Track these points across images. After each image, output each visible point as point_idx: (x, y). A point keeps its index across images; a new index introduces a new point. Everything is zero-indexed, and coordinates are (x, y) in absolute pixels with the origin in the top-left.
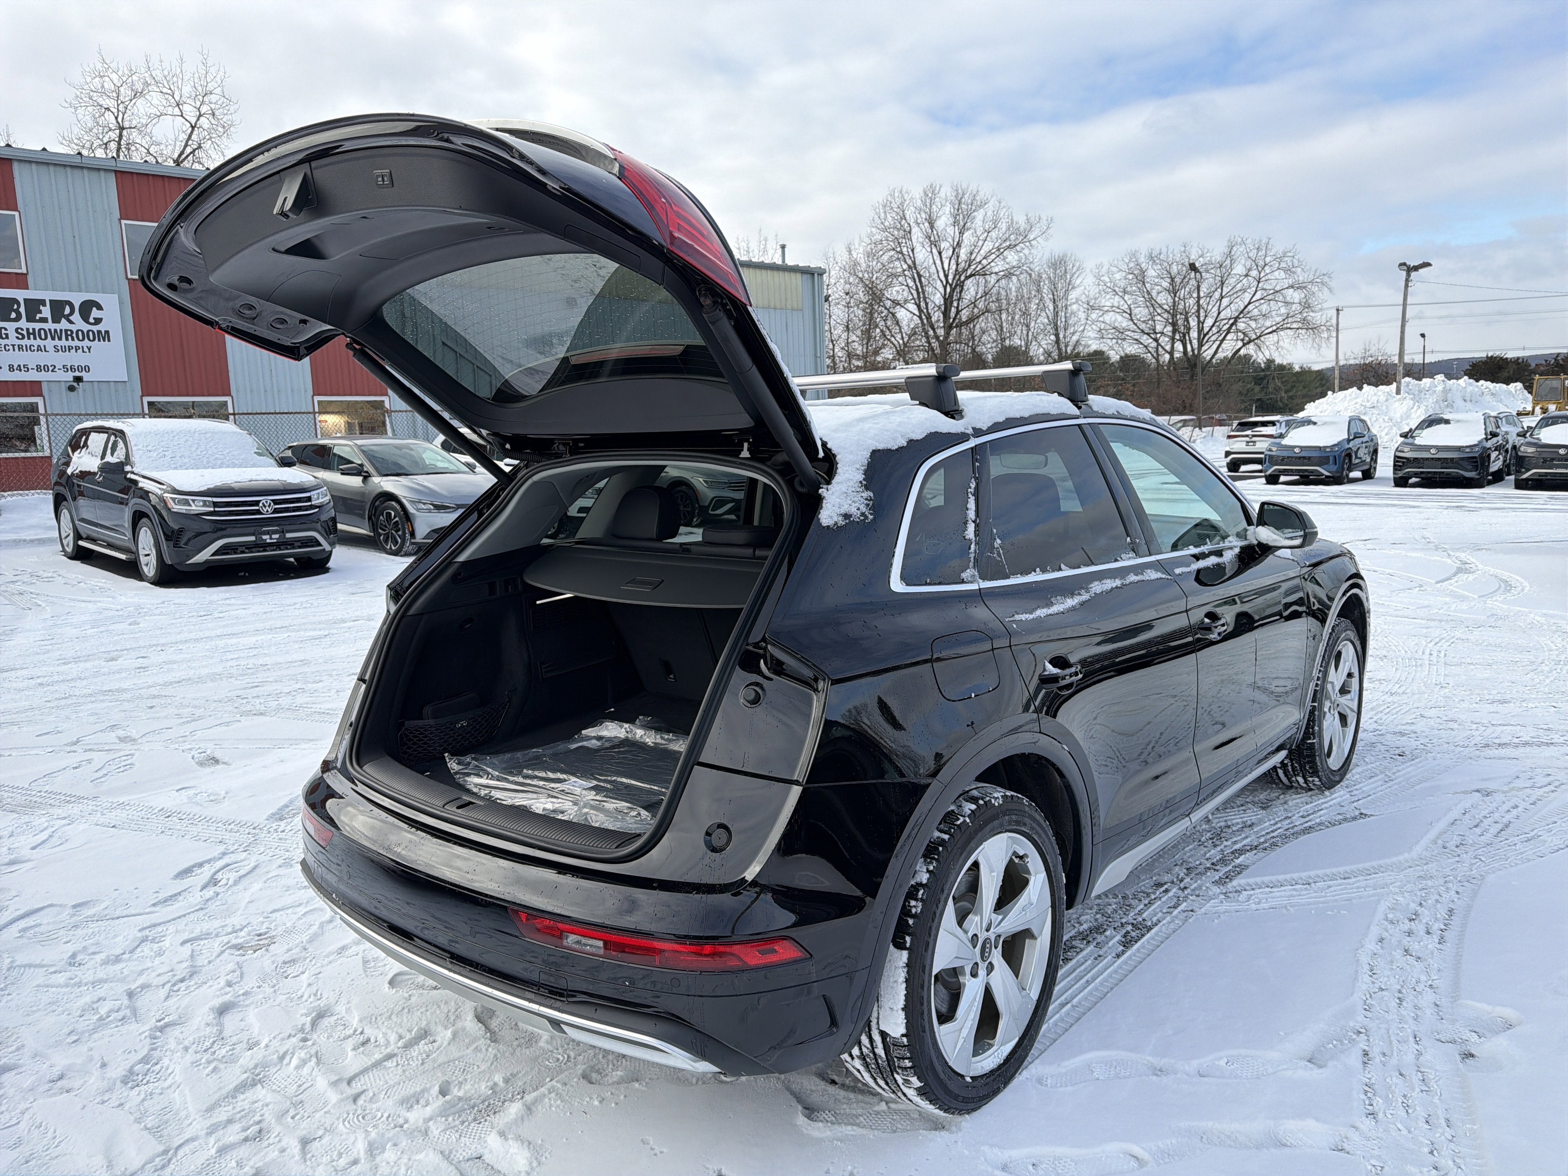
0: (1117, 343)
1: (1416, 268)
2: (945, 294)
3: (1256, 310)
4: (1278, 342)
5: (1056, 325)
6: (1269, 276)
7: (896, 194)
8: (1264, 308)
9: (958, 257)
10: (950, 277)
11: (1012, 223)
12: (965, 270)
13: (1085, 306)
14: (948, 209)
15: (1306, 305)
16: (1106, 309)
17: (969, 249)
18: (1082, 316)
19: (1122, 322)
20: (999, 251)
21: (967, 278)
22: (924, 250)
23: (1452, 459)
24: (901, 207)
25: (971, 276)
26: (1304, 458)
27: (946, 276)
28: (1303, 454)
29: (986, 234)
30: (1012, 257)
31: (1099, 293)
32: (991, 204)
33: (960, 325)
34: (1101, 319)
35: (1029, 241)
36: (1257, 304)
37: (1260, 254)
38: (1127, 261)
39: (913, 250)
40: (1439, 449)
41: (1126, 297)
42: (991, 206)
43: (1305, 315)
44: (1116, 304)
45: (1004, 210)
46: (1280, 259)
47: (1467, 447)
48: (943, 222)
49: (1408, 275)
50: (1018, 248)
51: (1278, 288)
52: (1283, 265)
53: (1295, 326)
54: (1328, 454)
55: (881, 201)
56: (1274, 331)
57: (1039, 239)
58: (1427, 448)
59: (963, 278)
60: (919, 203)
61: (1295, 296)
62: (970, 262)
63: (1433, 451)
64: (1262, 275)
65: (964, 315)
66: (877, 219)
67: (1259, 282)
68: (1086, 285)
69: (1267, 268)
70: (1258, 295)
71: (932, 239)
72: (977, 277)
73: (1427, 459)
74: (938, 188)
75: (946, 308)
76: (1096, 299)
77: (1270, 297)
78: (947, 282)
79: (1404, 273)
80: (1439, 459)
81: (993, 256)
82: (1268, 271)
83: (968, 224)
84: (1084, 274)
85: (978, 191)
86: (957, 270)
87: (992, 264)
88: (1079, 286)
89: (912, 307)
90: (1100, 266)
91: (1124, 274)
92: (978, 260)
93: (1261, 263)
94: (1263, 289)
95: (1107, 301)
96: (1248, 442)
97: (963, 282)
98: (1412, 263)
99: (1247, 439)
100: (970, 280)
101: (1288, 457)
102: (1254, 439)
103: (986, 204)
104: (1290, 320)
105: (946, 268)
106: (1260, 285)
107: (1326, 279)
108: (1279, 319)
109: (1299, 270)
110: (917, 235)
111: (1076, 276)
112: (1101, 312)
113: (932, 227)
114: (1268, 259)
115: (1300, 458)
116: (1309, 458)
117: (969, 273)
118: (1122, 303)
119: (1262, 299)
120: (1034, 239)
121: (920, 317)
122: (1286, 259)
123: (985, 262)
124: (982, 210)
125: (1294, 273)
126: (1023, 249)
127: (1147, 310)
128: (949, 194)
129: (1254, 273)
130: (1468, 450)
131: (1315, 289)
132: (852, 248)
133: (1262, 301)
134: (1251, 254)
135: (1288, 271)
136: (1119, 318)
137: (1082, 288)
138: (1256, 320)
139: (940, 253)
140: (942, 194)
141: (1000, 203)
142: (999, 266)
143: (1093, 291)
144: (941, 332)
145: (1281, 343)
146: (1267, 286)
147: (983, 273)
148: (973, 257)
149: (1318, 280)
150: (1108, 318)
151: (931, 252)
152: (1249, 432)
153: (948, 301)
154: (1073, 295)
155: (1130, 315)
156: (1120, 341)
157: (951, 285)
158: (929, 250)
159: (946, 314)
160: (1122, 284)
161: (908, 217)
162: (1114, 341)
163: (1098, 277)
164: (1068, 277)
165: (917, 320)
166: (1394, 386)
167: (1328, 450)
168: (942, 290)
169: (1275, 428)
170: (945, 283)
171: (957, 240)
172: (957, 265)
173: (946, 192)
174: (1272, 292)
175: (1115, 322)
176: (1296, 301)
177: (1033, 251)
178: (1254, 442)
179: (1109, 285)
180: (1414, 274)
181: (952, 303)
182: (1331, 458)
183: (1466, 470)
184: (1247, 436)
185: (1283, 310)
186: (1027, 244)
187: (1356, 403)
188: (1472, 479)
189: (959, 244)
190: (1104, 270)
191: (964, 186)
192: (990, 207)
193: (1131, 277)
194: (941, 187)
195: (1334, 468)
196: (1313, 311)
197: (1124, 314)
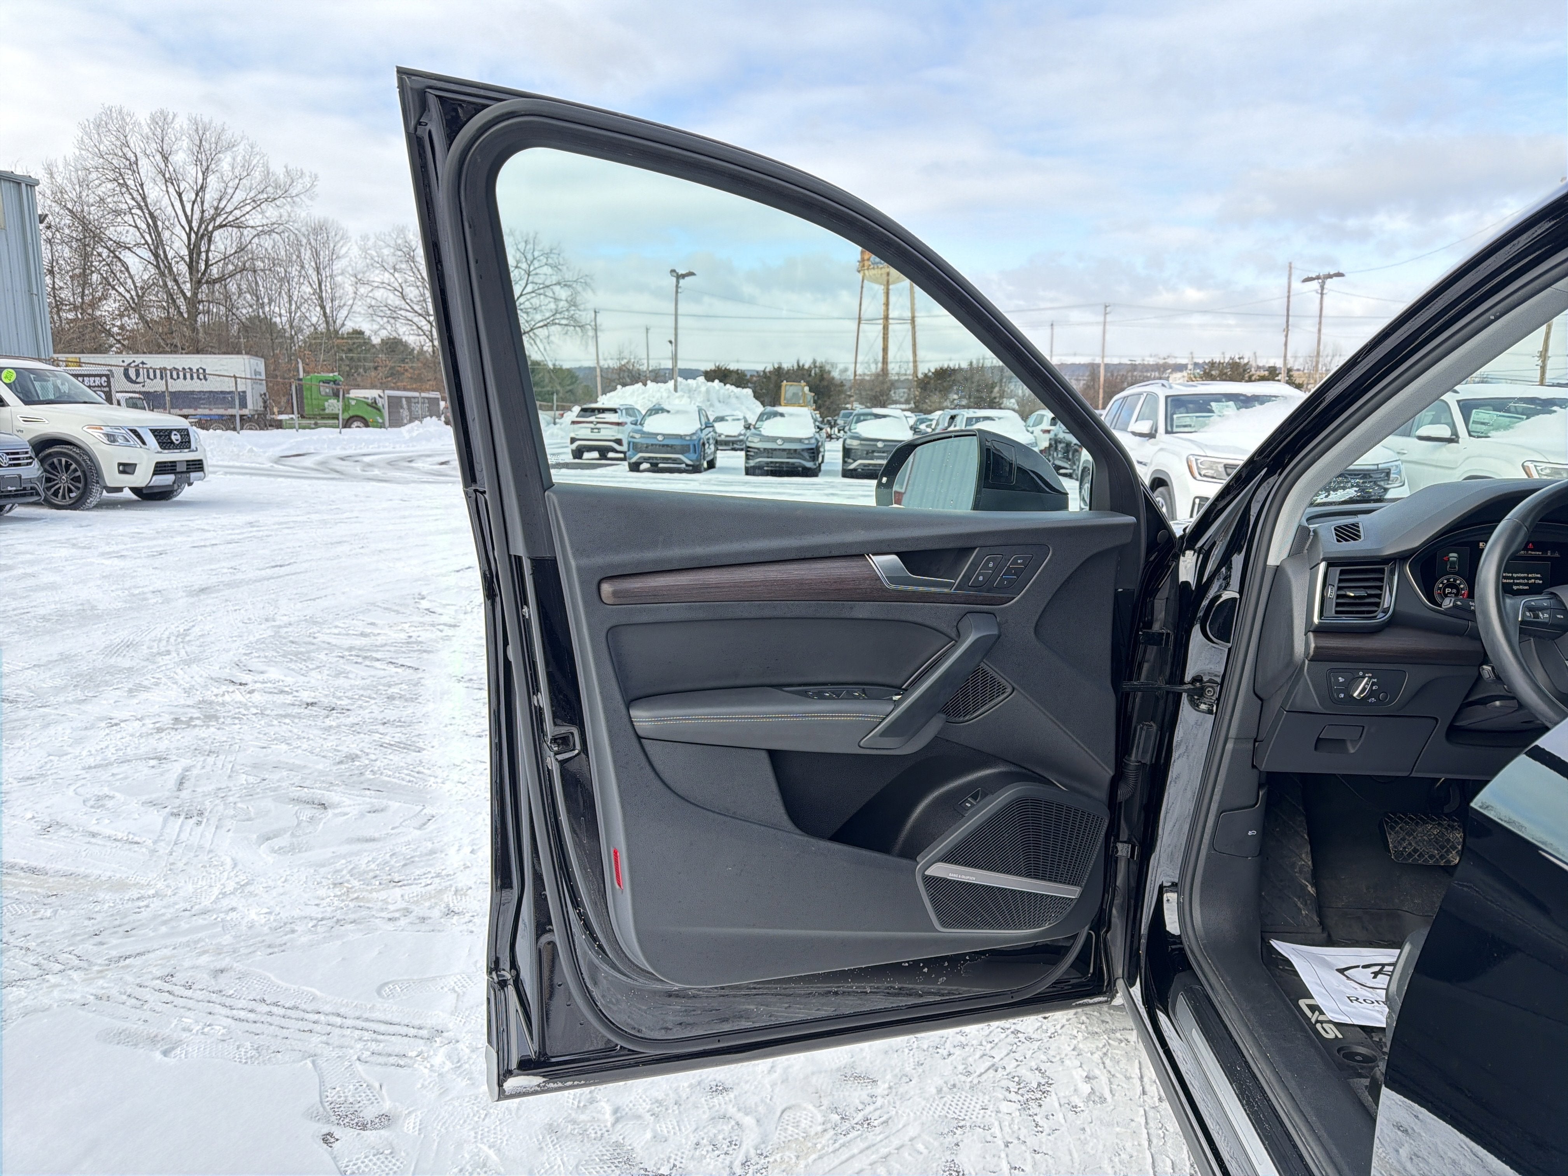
0: (388, 322)
1: (683, 276)
2: (189, 244)
3: (527, 303)
4: (548, 337)
5: (321, 298)
6: (538, 271)
7: (114, 115)
8: (536, 301)
9: (202, 203)
10: (195, 225)
11: (268, 173)
12: (213, 219)
13: (353, 279)
14: (185, 143)
15: (572, 303)
16: (376, 284)
17: (217, 195)
18: (350, 290)
19: (394, 300)
20: (257, 204)
21: (215, 228)
22: (157, 189)
23: (795, 450)
24: (121, 129)
25: (221, 226)
26: (667, 446)
27: (189, 222)
28: (666, 442)
29: (237, 181)
30: (271, 213)
31: (368, 266)
32: (241, 147)
33: (212, 282)
34: (370, 294)
35: (292, 197)
36: (528, 296)
37: (528, 247)
38: (395, 237)
39: (142, 185)
40: (785, 440)
41: (396, 275)
42: (241, 151)
43: (572, 312)
44: (386, 281)
45: (258, 157)
46: (547, 255)
47: (806, 439)
48: (181, 158)
49: (678, 282)
50: (278, 202)
51: (548, 283)
52: (550, 261)
53: (564, 322)
54: (688, 443)
55: (92, 120)
56: (545, 325)
57: (302, 196)
58: (774, 439)
59: (210, 228)
60: (146, 130)
61: (563, 293)
62: (218, 211)
63: (779, 442)
64: (532, 268)
65: (215, 271)
66: (87, 140)
67: (529, 275)
68: (352, 256)
69: (535, 262)
70: (529, 288)
71: (167, 176)
72: (230, 229)
73: (775, 450)
74: (171, 117)
75: (191, 258)
76: (364, 273)
77: (542, 291)
78: (191, 228)
79: (674, 279)
80: (784, 450)
81: (248, 208)
82: (536, 266)
83: (213, 166)
84: (349, 244)
85: (223, 130)
86: (202, 218)
87: (247, 216)
88: (344, 256)
89: (147, 254)
90: (365, 238)
91: (392, 250)
92: (228, 210)
93: (530, 257)
94: (532, 283)
95: (377, 276)
96: (592, 429)
97: (212, 232)
98: (681, 271)
99: (592, 426)
100: (221, 230)
101: (652, 445)
102: (599, 426)
103: (233, 146)
104: (558, 316)
105: (189, 213)
106: (530, 278)
107: (588, 280)
108: (548, 314)
109: (564, 268)
110: (146, 167)
111: (339, 245)
112: (370, 288)
113: (166, 159)
114: (536, 254)
115: (663, 446)
116: (672, 446)
117: (217, 223)
118: (393, 280)
119: (533, 292)
120: (297, 195)
121: (158, 267)
122: (552, 256)
123: (237, 213)
124: (229, 153)
125: (560, 270)
126: (285, 204)
127: (417, 291)
128: (185, 126)
129: (524, 266)
130: (806, 442)
131: (579, 288)
132: (55, 170)
133: (534, 295)
134: (519, 247)
135: (554, 267)
136: (391, 296)
137: (348, 259)
138: (527, 313)
139: (180, 195)
140: (176, 125)
141: (252, 148)
142: (255, 219)
143: (361, 265)
144: (187, 287)
145: (552, 338)
146: (536, 280)
147: (239, 225)
148: (222, 205)
149: (582, 281)
150: (380, 294)
151: (167, 191)
152: (592, 419)
153: (194, 250)
154: (338, 266)
155: (402, 293)
156: (392, 321)
157: (196, 234)
158: (164, 188)
159: (192, 266)
160: (392, 260)
161: (132, 145)
162: (385, 319)
163: (364, 250)
164: (332, 246)
165: (152, 270)
166: (671, 384)
167: (688, 438)
168: (185, 237)
169: (617, 415)
170: (187, 229)
171: (200, 182)
172: (203, 212)
173: (181, 122)
174: (541, 286)
175: (386, 299)
176: (564, 298)
177: (296, 209)
178: (599, 429)
179: (376, 259)
180: (682, 281)
181: (199, 254)
182: (692, 447)
183: (805, 459)
184: (592, 422)
185: (552, 306)
186: (289, 199)
187: (644, 398)
188: (809, 469)
189: (203, 188)
190: (370, 243)
191: (206, 120)
192: (241, 149)
193: (400, 253)
194: (175, 116)
195: (694, 456)
196: (579, 310)
197: (396, 293)
